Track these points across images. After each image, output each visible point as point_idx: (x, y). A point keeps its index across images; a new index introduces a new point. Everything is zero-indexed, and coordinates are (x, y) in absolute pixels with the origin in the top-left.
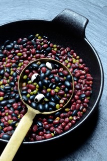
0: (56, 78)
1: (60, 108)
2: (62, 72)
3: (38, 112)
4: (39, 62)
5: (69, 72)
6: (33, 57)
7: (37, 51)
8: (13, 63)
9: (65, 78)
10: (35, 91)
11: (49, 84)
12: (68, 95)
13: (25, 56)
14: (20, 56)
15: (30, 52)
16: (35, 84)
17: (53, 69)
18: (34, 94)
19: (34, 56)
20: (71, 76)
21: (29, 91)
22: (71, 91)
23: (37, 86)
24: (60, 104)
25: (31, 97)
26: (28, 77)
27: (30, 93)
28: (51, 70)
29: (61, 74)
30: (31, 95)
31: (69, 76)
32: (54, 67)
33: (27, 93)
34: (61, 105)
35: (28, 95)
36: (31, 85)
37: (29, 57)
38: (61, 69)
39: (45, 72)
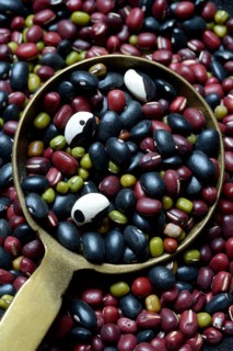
0: (162, 137)
1: (165, 252)
2: (181, 113)
3: (80, 263)
4: (99, 66)
5: (207, 117)
6: (126, 41)
7: (149, 22)
8: (47, 44)
9: (192, 138)
10: (76, 181)
11: (130, 156)
12: (198, 206)
13: (101, 29)
14: (78, 26)
15: (124, 17)
16: (78, 150)
17: (150, 98)
18: (69, 192)
19: (133, 39)
20: (216, 134)
21: (54, 176)
22: (209, 191)
23: (86, 160)
24: (164, 237)
25: (60, 200)
26: (51, 122)
27: (54, 187)
28: (141, 102)
29: (179, 123)
30: (58, 193)
31: (208, 134)
32: (155, 93)
33: (46, 185)
34: (171, 243)
35: (49, 194)
36: (61, 154)
37: (113, 39)
38: (180, 103)
39: (119, 110)
